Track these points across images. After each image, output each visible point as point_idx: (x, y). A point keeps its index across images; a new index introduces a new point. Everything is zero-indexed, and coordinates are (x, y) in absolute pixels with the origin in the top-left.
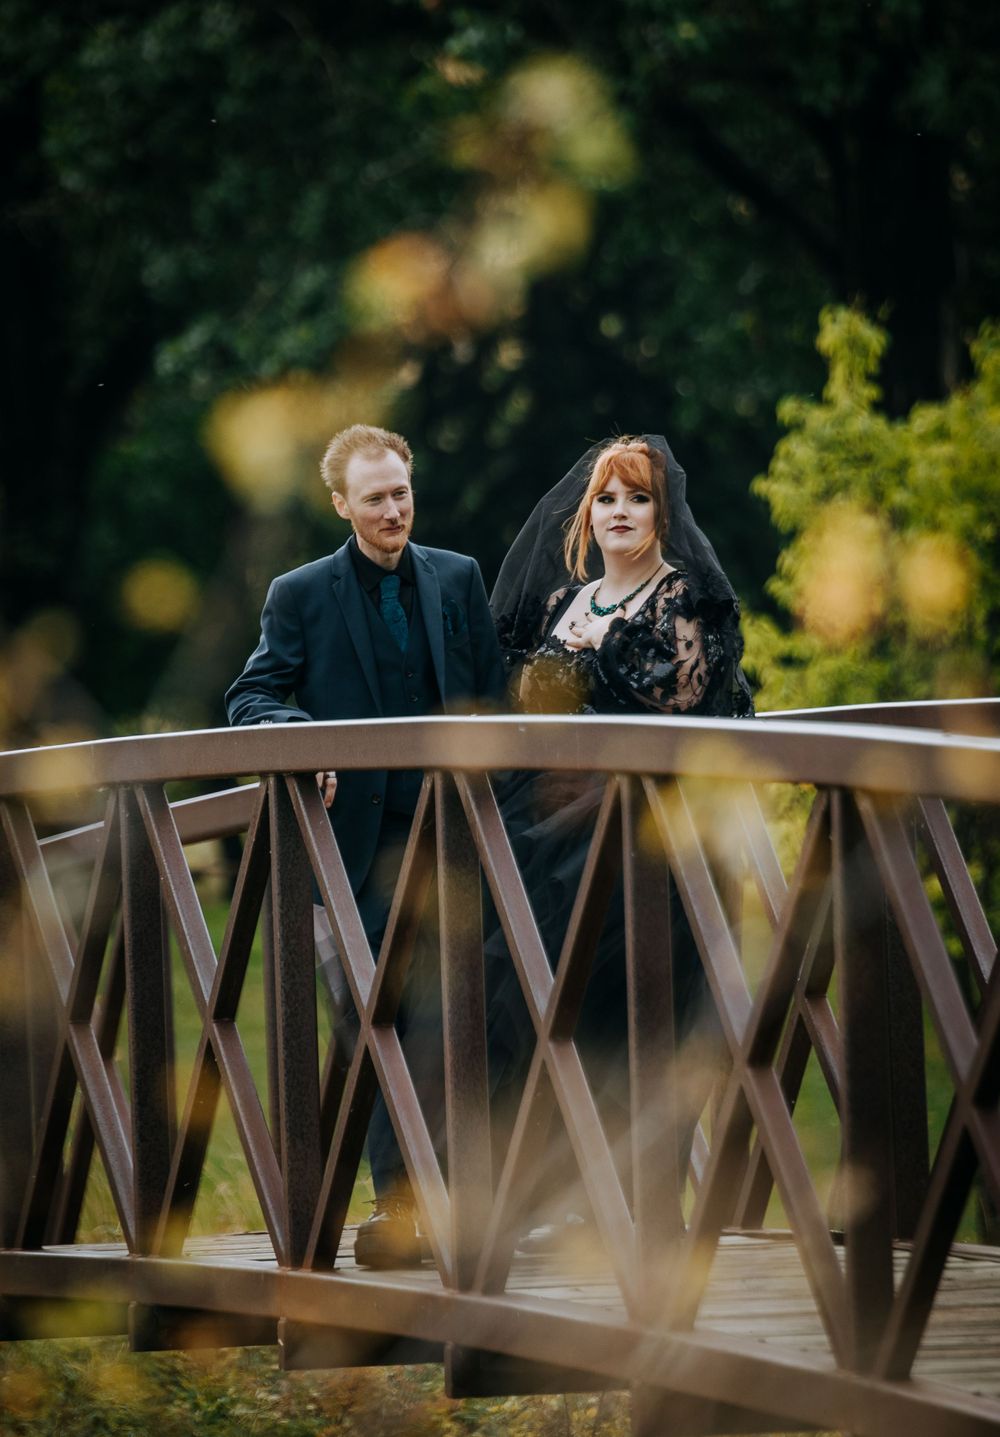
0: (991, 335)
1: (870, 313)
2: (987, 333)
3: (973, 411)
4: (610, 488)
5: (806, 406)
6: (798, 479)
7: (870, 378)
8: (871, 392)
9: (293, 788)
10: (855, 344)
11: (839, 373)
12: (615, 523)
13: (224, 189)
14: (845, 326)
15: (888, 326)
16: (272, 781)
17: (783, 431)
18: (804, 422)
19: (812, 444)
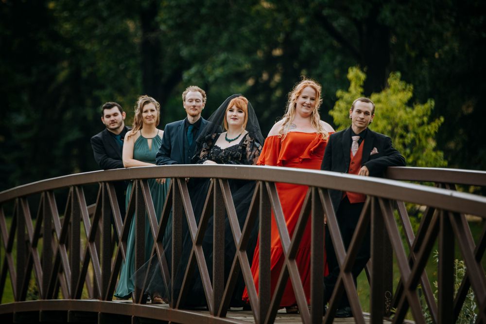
0: (393, 76)
1: (362, 70)
2: (391, 76)
3: (387, 96)
4: (233, 108)
5: (344, 93)
6: (341, 111)
7: (361, 86)
8: (361, 90)
9: (179, 181)
10: (358, 78)
11: (353, 84)
12: (233, 117)
13: (202, 32)
14: (355, 72)
15: (367, 73)
16: (174, 179)
17: (337, 99)
18: (343, 97)
19: (345, 103)
